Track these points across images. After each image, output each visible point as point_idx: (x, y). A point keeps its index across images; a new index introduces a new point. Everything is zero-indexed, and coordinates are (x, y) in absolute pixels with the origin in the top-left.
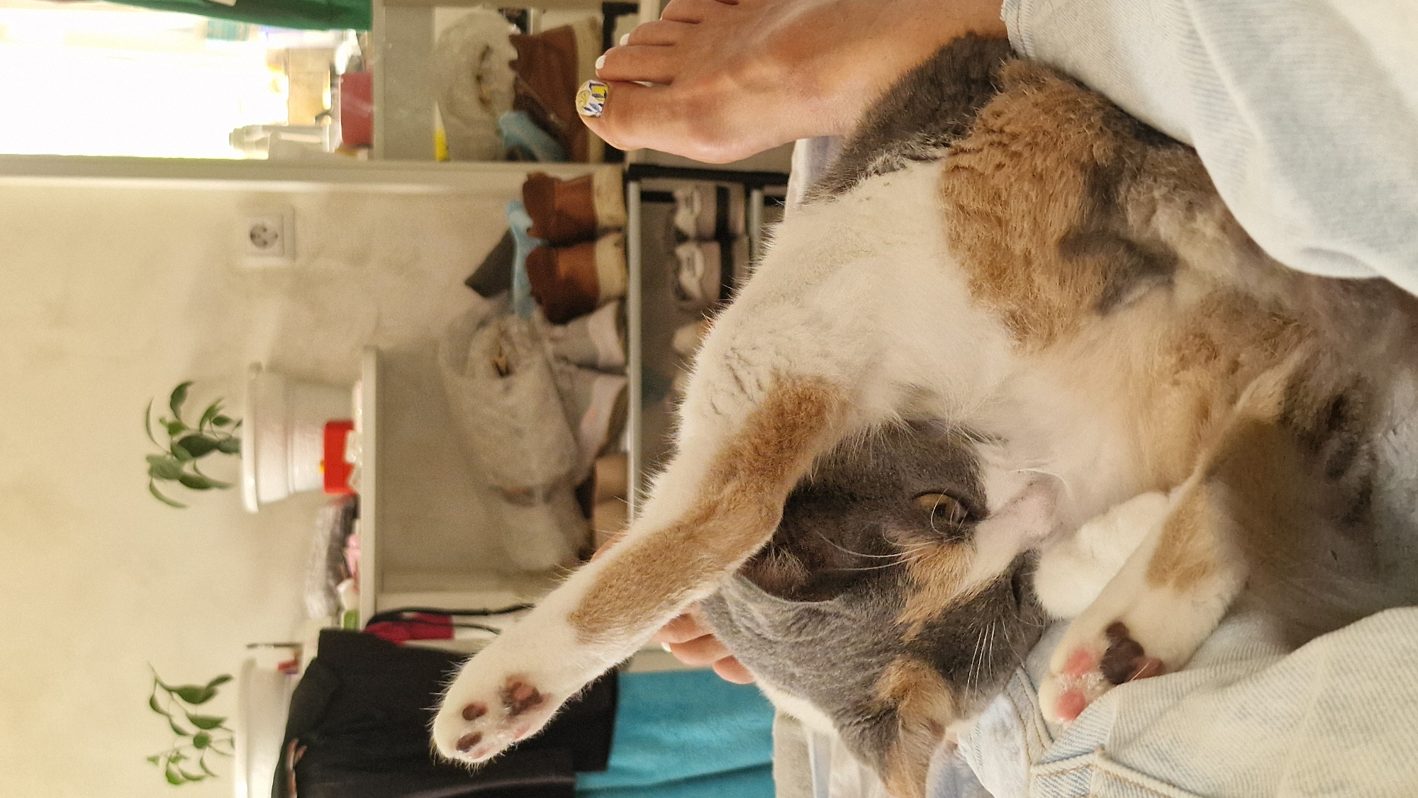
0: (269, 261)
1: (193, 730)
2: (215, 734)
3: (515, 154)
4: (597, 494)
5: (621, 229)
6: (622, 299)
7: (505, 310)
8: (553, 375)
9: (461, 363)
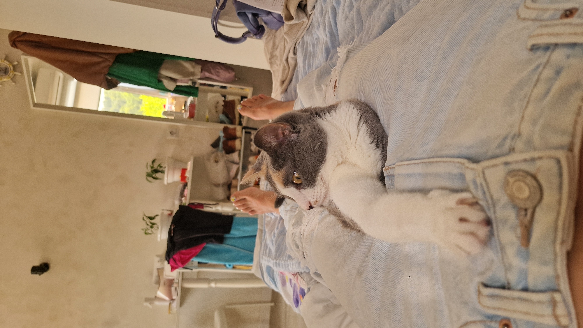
0: (173, 138)
1: (150, 225)
2: (155, 226)
3: (222, 122)
4: (232, 186)
5: (241, 138)
6: (240, 151)
7: (217, 151)
8: (226, 163)
9: (209, 160)
